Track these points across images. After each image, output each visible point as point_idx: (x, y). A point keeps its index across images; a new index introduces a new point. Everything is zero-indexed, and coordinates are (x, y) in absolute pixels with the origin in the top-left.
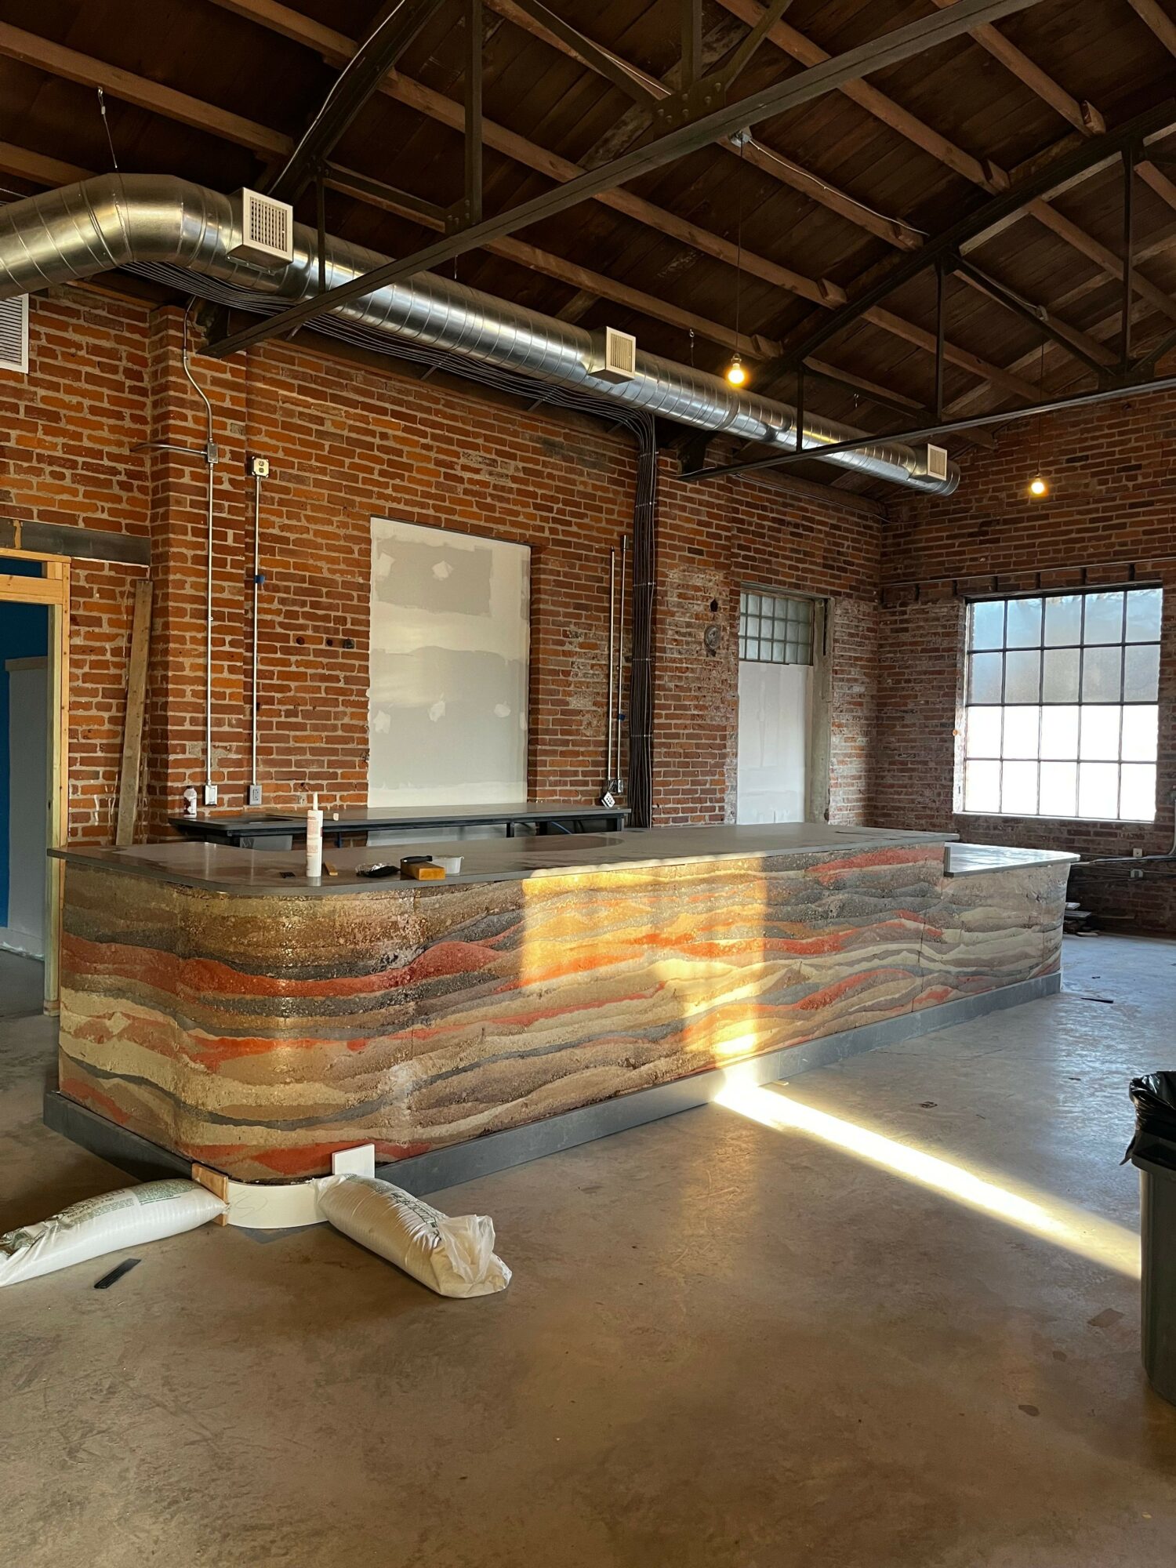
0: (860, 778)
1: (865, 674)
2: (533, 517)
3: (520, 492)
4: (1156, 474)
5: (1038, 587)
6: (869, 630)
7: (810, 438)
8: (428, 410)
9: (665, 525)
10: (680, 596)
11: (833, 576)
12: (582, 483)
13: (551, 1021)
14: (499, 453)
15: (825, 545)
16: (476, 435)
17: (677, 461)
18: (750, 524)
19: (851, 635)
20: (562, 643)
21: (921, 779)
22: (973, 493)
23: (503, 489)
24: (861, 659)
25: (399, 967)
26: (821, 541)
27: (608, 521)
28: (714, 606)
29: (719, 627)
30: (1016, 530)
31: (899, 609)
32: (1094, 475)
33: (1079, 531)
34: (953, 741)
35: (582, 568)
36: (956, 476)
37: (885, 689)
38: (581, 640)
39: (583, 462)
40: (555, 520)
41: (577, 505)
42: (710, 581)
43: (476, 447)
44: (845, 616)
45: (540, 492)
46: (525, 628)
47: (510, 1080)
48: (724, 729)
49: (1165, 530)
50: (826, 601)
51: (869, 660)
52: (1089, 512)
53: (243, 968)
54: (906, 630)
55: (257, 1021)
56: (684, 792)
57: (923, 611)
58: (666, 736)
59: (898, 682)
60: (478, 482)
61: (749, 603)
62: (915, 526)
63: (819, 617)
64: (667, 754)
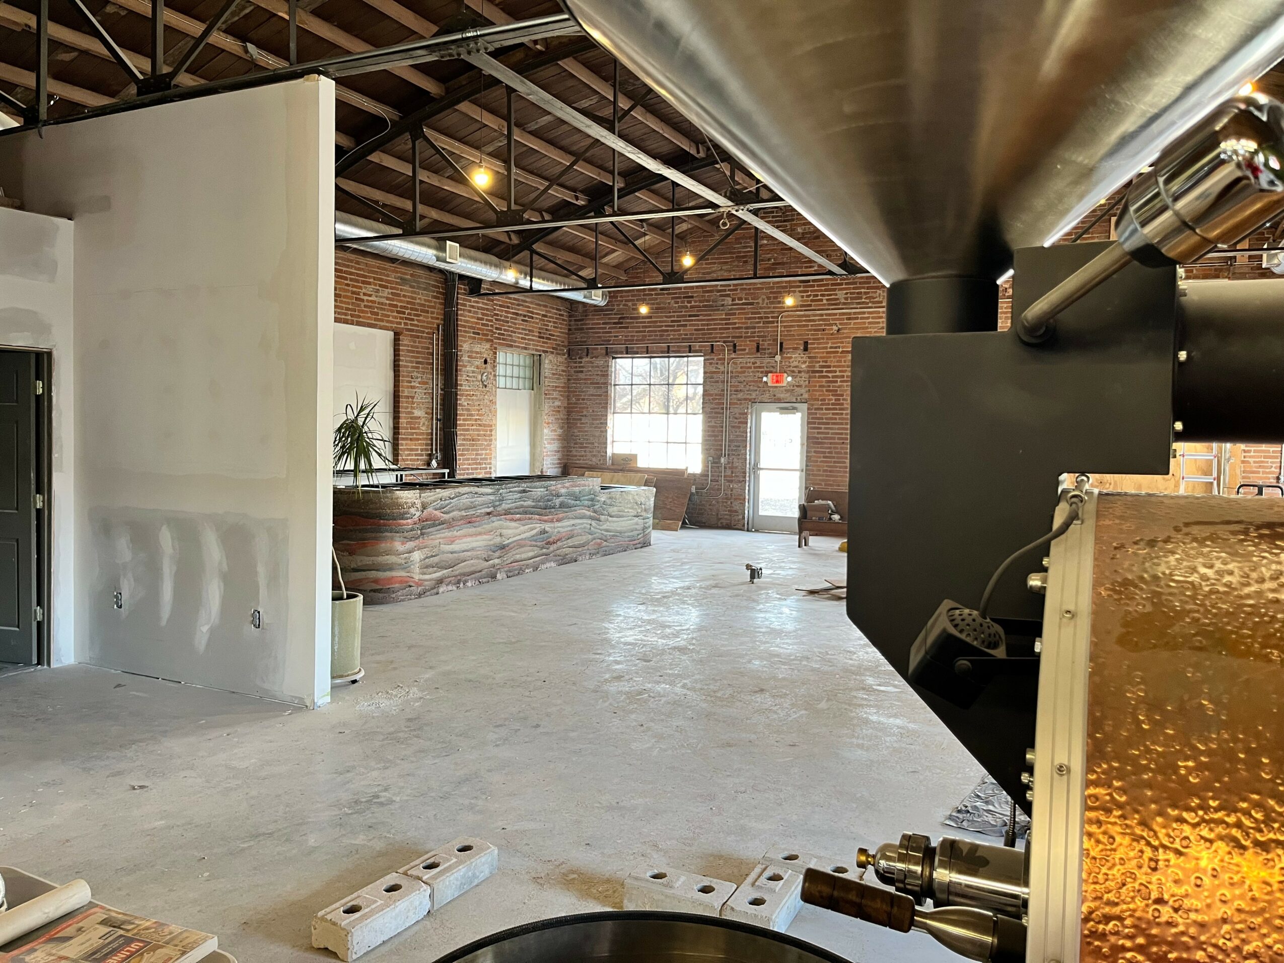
0: (559, 452)
1: (561, 395)
2: (396, 317)
3: (390, 305)
4: (700, 301)
5: (647, 353)
6: (563, 371)
7: (537, 283)
8: (348, 266)
9: (461, 320)
10: (469, 357)
11: (544, 343)
12: (419, 298)
13: (460, 541)
14: (380, 286)
15: (540, 326)
16: (370, 277)
17: (467, 287)
18: (501, 316)
19: (554, 374)
20: (410, 382)
21: (590, 452)
22: (615, 301)
23: (382, 304)
24: (559, 387)
25: (416, 518)
26: (537, 323)
27: (432, 318)
28: (486, 362)
29: (488, 372)
30: (637, 323)
31: (578, 360)
32: (673, 298)
33: (666, 326)
34: (606, 431)
35: (419, 342)
36: (606, 296)
37: (571, 403)
38: (419, 380)
39: (419, 288)
40: (406, 319)
41: (417, 310)
42: (483, 348)
43: (369, 283)
44: (551, 364)
45: (399, 304)
46: (391, 374)
47: (448, 562)
48: (491, 426)
49: (704, 329)
50: (540, 355)
51: (563, 387)
52: (670, 317)
53: (366, 517)
54: (582, 372)
55: (373, 535)
56: (472, 459)
57: (591, 362)
58: (464, 430)
59: (578, 400)
60: (371, 301)
61: (501, 356)
62: (586, 316)
63: (537, 364)
64: (464, 440)
